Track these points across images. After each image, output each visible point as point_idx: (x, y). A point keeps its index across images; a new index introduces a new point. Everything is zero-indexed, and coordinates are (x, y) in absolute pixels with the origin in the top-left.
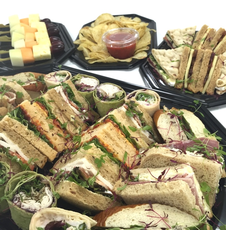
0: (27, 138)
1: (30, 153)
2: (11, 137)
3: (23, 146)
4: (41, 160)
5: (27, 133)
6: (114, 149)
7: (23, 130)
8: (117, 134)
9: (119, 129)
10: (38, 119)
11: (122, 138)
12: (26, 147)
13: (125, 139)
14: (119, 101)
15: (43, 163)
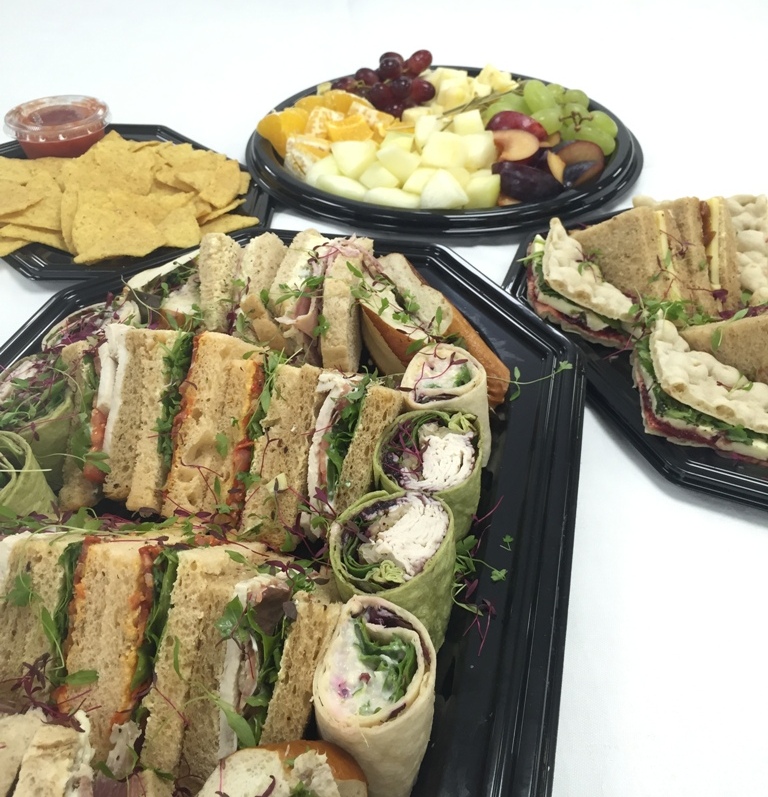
0: (144, 409)
1: (120, 444)
2: (128, 375)
3: (125, 418)
4: (119, 480)
5: (152, 401)
6: (84, 622)
7: (152, 386)
8: (125, 608)
9: (142, 603)
10: (198, 397)
11: (124, 634)
12: (129, 424)
13: (129, 648)
14: (344, 582)
15: (116, 491)
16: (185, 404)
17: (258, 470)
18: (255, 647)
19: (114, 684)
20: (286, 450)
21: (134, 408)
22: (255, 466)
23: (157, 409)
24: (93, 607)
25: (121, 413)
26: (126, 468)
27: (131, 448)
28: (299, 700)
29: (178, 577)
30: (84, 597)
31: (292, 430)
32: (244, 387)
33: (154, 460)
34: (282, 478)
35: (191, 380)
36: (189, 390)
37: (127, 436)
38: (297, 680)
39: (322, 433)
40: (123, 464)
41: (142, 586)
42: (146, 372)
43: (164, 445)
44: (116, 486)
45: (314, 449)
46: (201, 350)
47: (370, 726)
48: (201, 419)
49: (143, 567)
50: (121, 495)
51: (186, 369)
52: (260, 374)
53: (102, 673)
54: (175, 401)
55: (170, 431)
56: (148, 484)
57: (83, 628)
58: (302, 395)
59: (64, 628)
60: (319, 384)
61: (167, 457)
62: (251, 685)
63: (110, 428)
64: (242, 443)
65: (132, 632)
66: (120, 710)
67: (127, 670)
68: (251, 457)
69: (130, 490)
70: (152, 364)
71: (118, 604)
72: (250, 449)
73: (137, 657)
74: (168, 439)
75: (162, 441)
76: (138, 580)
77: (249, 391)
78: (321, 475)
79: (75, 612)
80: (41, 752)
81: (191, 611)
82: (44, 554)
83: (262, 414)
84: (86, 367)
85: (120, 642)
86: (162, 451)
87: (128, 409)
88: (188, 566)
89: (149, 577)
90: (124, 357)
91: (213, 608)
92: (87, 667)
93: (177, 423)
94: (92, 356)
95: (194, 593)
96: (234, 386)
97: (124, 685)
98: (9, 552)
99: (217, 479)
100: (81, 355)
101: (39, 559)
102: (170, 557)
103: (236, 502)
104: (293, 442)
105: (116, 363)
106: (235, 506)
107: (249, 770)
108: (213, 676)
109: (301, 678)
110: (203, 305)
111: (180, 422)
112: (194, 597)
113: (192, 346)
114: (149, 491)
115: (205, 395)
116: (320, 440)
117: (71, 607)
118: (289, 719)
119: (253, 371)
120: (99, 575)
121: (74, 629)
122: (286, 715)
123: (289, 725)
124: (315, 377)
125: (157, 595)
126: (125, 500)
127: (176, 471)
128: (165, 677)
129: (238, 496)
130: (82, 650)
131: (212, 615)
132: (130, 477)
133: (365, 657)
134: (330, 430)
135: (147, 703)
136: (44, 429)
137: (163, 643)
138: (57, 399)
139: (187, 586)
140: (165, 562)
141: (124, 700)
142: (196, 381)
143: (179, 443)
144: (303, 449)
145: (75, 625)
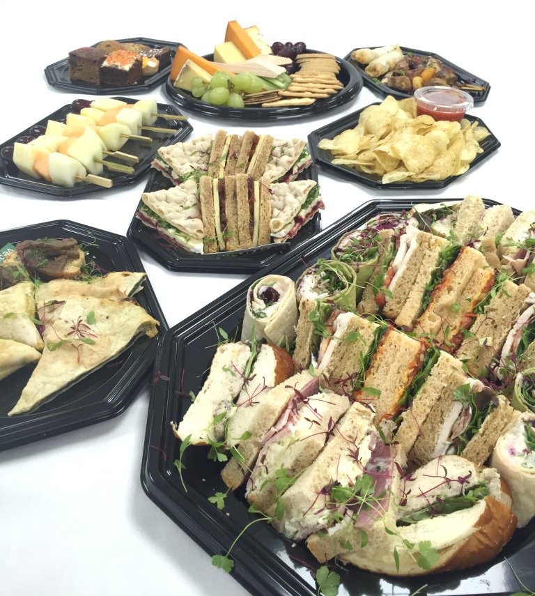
0: (419, 275)
1: (399, 289)
2: (414, 255)
3: (405, 276)
4: (393, 307)
5: (425, 273)
6: (379, 365)
7: (428, 265)
8: (405, 366)
9: (415, 367)
10: (454, 280)
11: (401, 378)
12: (407, 281)
13: (401, 386)
14: (521, 403)
15: (390, 312)
16: (445, 281)
17: (475, 331)
18: (470, 411)
19: (388, 400)
20: (496, 327)
21: (412, 273)
22: (473, 329)
23: (427, 278)
24: (386, 360)
25: (404, 273)
26: (399, 303)
27: (404, 293)
28: (486, 447)
29: (438, 362)
30: (382, 354)
31: (503, 317)
32: (480, 284)
33: (417, 303)
34: (490, 339)
35: (452, 269)
36: (449, 274)
37: (404, 286)
38: (488, 436)
39: (520, 325)
40: (398, 300)
41: (417, 359)
42: (426, 257)
43: (426, 298)
44: (391, 310)
45: (513, 332)
46: (463, 255)
47: (526, 473)
48: (452, 292)
49: (420, 350)
50: (393, 316)
51: (450, 263)
52: (493, 280)
53: (384, 393)
54: (438, 277)
55: (432, 292)
56: (410, 315)
57: (378, 368)
58: (515, 300)
59: (368, 364)
60: (528, 298)
61: (425, 305)
62: (461, 430)
63: (395, 279)
64: (469, 313)
65: (405, 379)
66: (388, 413)
67: (397, 396)
68: (472, 323)
69: (399, 314)
70: (431, 253)
71: (401, 363)
72: (473, 319)
73: (404, 392)
74: (429, 296)
75: (425, 295)
76: (416, 356)
77: (483, 288)
78: (512, 347)
79: (376, 359)
80: (357, 412)
81: (440, 382)
82: (366, 326)
83: (488, 302)
84: (391, 244)
85: (398, 381)
86: (424, 300)
87: (408, 273)
88: (445, 359)
89: (422, 356)
90: (414, 245)
91: (453, 384)
92: (375, 387)
93: (437, 289)
94: (396, 240)
95: (444, 373)
96: (474, 281)
97: (394, 403)
98: (349, 320)
99: (448, 327)
100: (390, 237)
101: (363, 328)
102: (436, 351)
103: (456, 343)
104: (502, 324)
105: (408, 247)
106: (454, 345)
107: (455, 465)
108: (441, 416)
109: (491, 437)
110: (455, 232)
111: (439, 289)
112: (444, 375)
113: (459, 252)
114: (410, 318)
115: (458, 280)
116: (518, 328)
117: (374, 356)
118: (478, 454)
119: (489, 278)
120: (393, 347)
121: (373, 367)
122: (477, 451)
123: (477, 457)
124: (526, 293)
125: (424, 367)
126: (396, 318)
127: (427, 314)
128: (417, 407)
129: (459, 341)
130: (375, 378)
131: (451, 387)
132: (401, 308)
133: (528, 442)
134: (526, 325)
135: (404, 414)
136: (363, 268)
137: (421, 391)
138: (371, 256)
139: (441, 369)
140: (433, 352)
141: (391, 409)
142: (455, 271)
143: (435, 300)
144: (507, 330)
145: (375, 365)
